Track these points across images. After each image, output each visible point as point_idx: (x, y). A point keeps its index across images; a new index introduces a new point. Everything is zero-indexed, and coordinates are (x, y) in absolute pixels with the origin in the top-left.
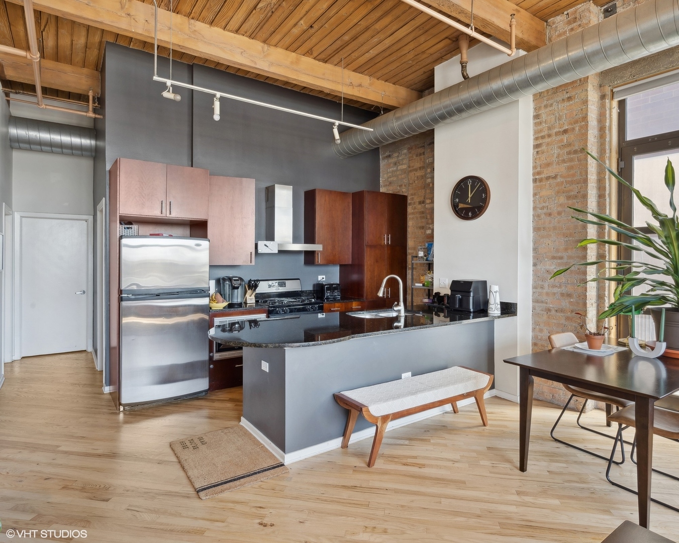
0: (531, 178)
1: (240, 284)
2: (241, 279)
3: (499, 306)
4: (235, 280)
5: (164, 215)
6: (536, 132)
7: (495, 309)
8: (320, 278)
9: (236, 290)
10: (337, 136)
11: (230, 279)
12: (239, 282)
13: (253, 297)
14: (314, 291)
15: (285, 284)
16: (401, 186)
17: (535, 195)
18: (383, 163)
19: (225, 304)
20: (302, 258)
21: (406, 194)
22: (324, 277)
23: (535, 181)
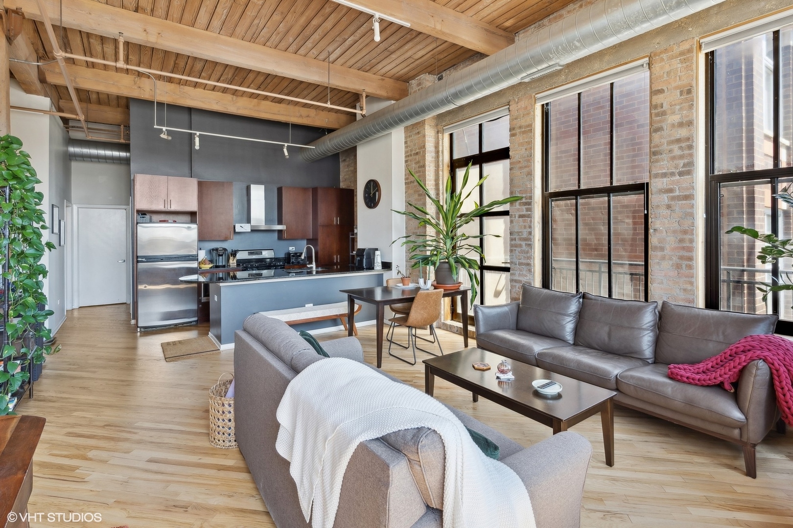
0: (404, 181)
1: (224, 253)
2: (225, 250)
3: (381, 264)
4: (220, 250)
5: (166, 208)
6: (406, 152)
7: (378, 266)
8: (291, 248)
9: (221, 257)
10: (286, 153)
11: (217, 250)
12: (223, 251)
13: (235, 261)
14: (285, 258)
15: (262, 253)
16: (351, 182)
17: (406, 192)
18: (342, 165)
19: (211, 265)
20: (276, 235)
21: (353, 189)
22: (294, 248)
23: (406, 183)
